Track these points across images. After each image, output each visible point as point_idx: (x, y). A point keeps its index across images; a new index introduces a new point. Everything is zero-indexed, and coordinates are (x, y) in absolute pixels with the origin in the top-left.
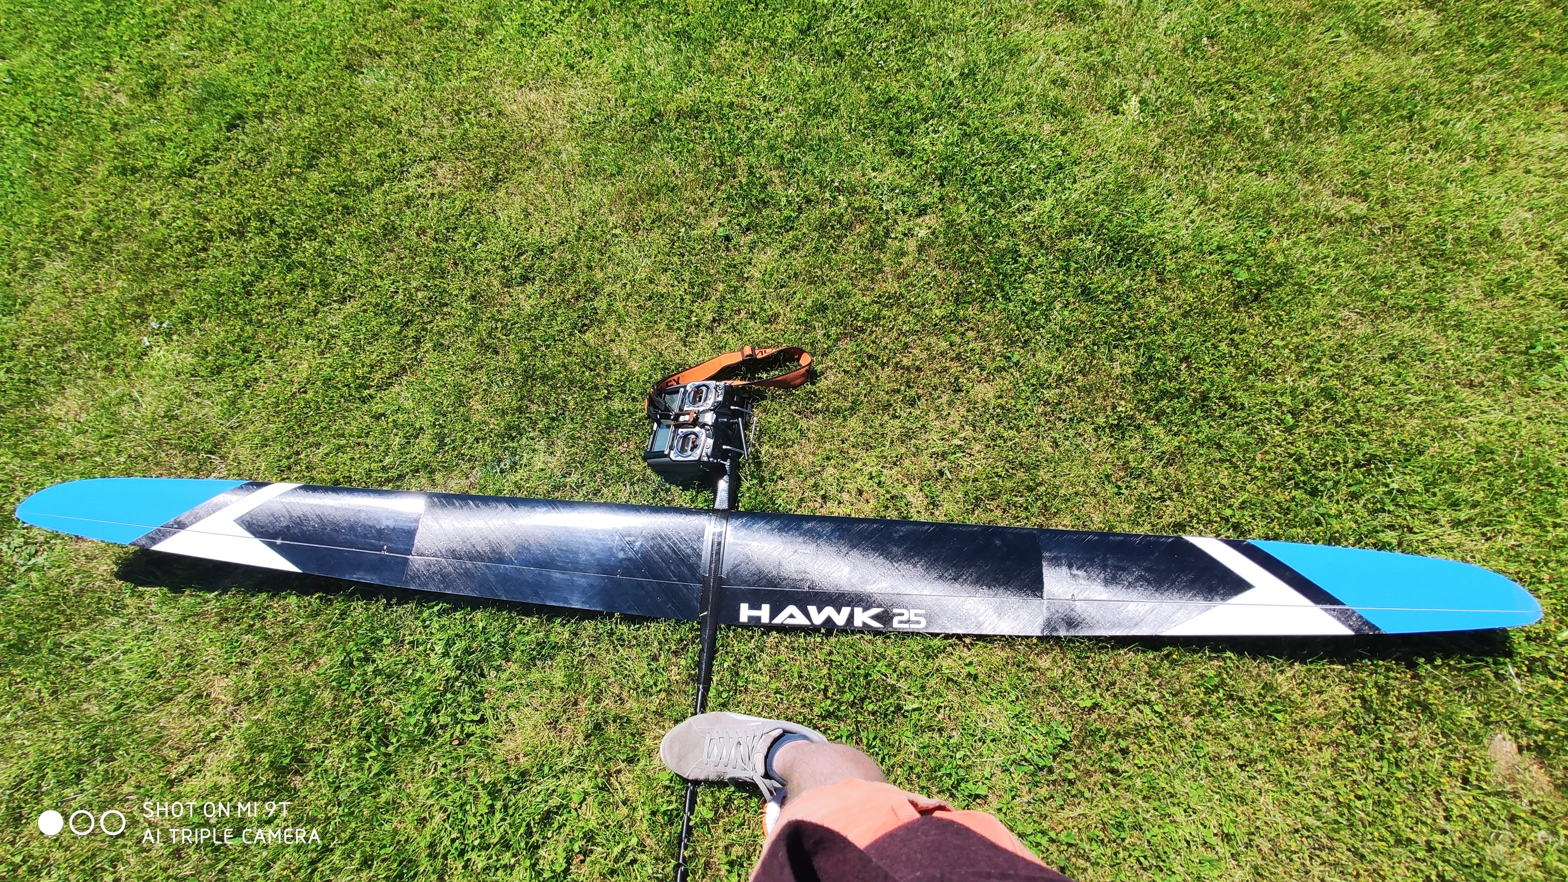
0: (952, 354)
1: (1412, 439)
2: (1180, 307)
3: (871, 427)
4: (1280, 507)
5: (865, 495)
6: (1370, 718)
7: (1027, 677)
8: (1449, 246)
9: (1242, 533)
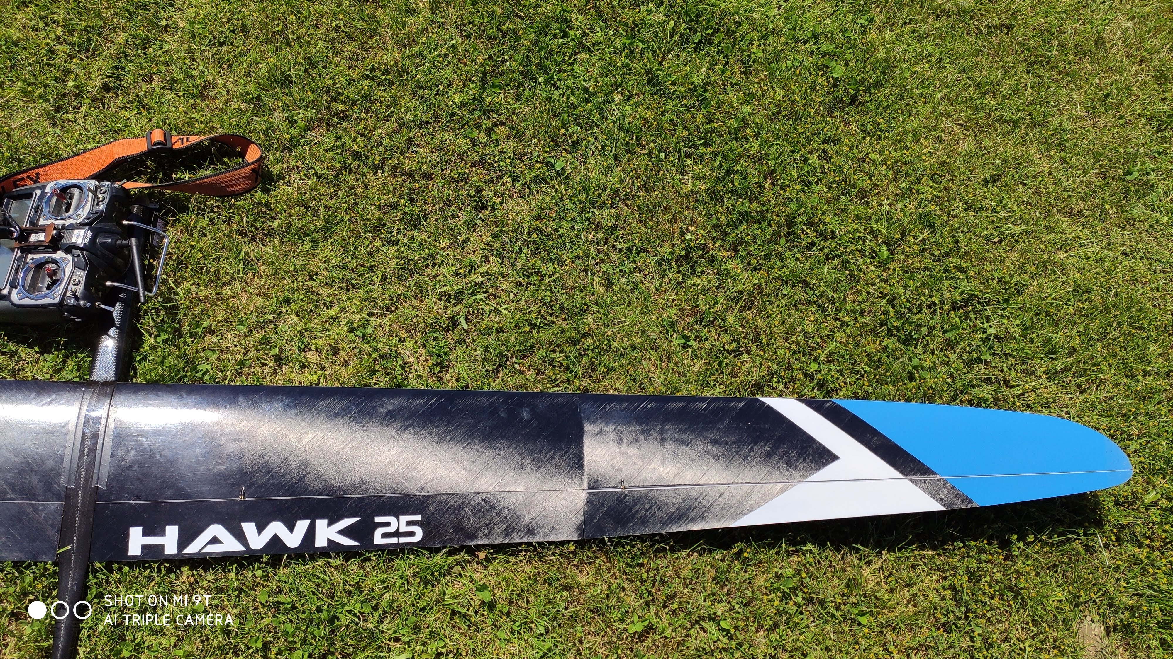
0: (475, 157)
1: (1012, 276)
2: (766, 107)
3: (354, 256)
4: (870, 359)
5: (342, 355)
6: (960, 612)
7: (561, 598)
8: (1054, 52)
9: (828, 393)
